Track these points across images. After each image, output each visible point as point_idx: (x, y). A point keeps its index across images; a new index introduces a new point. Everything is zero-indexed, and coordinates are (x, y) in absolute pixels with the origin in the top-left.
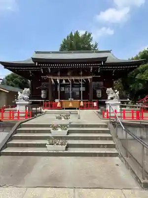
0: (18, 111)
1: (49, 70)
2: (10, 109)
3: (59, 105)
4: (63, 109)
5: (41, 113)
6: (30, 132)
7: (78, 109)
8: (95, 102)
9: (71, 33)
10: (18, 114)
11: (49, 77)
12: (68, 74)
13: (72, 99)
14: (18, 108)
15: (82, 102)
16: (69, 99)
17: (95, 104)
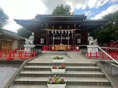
0: (26, 52)
1: (47, 25)
2: (20, 50)
3: (53, 48)
4: (56, 51)
5: (41, 53)
6: (34, 69)
7: (66, 51)
8: (77, 46)
9: (59, 5)
10: (25, 55)
11: (47, 30)
12: (60, 28)
13: (62, 45)
14: (25, 50)
15: (69, 46)
16: (60, 44)
17: (77, 48)
